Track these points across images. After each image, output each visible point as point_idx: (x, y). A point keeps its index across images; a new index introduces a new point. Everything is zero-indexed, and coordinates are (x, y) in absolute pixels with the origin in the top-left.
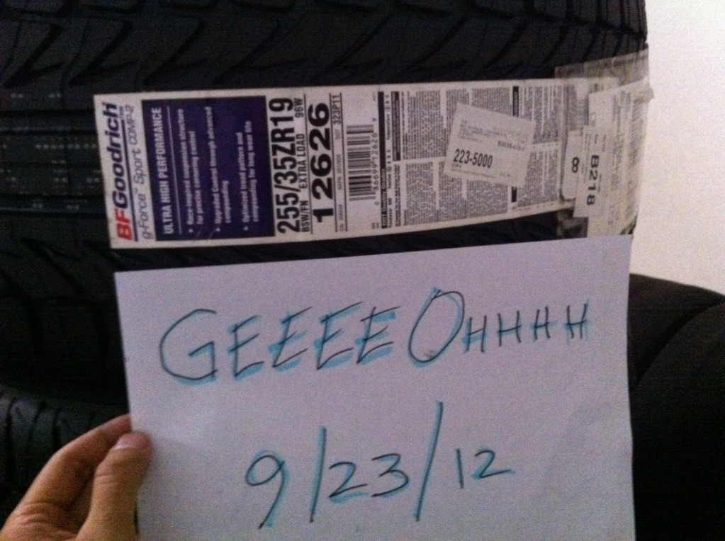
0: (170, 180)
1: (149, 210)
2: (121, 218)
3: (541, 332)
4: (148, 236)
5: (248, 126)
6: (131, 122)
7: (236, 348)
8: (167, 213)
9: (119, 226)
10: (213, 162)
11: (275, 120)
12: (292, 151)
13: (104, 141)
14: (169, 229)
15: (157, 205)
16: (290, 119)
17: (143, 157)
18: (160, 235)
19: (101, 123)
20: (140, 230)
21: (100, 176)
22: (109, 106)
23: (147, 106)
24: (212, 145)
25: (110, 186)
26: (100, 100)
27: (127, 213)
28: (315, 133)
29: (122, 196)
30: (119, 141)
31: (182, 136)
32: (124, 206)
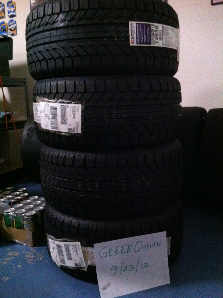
0: (139, 35)
1: (136, 40)
2: (132, 41)
3: (154, 246)
4: (135, 44)
5: (149, 28)
6: (134, 26)
7: (109, 252)
8: (138, 40)
9: (131, 42)
10: (144, 33)
11: (152, 27)
12: (153, 32)
13: (130, 28)
14: (138, 43)
15: (137, 38)
16: (153, 28)
17: (136, 31)
18: (137, 44)
19: (130, 26)
20: (134, 43)
21: (129, 34)
22: (131, 23)
23: (136, 24)
24: (144, 30)
25: (130, 35)
26: (130, 22)
27: (133, 40)
28: (156, 30)
29: (132, 37)
30: (132, 29)
31: (141, 28)
32: (132, 39)
